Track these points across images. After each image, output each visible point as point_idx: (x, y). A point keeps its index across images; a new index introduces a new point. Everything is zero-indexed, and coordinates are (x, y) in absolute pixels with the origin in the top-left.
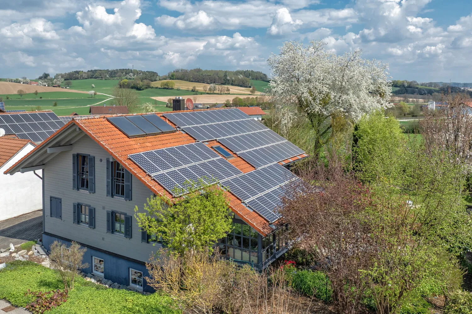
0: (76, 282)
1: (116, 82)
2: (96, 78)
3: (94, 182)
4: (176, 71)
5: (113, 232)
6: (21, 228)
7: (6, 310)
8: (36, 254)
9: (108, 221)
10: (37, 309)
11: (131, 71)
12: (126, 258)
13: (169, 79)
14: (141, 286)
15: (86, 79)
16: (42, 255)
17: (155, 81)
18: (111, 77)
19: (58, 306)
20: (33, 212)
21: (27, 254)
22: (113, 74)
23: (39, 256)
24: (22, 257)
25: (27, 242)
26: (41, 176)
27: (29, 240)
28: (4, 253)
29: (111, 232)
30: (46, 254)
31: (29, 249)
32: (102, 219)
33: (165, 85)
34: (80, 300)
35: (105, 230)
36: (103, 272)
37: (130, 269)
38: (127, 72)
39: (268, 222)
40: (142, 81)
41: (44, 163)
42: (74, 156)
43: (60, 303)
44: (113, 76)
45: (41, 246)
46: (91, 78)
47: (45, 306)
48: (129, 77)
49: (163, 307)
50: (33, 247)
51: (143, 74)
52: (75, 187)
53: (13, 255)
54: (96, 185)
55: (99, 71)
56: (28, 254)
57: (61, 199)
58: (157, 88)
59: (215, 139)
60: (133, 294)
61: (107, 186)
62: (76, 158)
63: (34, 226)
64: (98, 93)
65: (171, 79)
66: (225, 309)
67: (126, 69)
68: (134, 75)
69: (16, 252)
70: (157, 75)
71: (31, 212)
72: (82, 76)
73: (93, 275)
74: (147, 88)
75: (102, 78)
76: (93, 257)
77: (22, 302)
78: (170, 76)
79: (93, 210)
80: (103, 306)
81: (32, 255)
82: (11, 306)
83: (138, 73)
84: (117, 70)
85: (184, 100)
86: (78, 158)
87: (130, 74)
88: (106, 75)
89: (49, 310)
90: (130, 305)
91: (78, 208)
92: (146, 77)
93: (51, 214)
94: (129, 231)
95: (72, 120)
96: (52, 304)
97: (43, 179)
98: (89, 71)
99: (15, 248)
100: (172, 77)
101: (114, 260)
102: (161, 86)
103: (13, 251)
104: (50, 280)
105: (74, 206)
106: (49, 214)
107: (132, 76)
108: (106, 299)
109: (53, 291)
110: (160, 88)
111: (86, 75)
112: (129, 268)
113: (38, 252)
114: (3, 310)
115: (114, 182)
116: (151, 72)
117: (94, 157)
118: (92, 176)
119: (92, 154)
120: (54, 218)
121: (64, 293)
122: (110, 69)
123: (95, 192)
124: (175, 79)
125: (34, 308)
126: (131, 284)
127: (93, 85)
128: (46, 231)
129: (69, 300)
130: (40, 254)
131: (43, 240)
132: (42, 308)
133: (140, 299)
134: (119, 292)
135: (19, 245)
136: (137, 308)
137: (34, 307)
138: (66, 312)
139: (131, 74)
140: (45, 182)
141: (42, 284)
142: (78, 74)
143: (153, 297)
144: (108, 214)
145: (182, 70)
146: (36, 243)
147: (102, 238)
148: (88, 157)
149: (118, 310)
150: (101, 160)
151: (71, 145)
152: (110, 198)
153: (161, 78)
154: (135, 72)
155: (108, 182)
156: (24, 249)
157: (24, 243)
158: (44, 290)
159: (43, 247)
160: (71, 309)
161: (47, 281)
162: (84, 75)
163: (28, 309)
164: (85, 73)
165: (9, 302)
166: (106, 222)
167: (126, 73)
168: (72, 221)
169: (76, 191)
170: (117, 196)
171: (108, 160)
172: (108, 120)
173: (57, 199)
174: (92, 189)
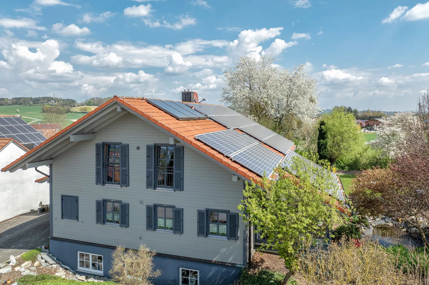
1: (39, 107)
2: (20, 104)
3: (127, 174)
4: (92, 99)
5: (154, 229)
6: (12, 235)
8: (44, 265)
9: (148, 217)
11: (53, 99)
13: (87, 105)
15: (11, 105)
16: (51, 264)
17: (74, 106)
18: (34, 104)
20: (15, 217)
21: (33, 266)
22: (36, 101)
23: (48, 266)
24: (28, 271)
25: (28, 251)
27: (30, 249)
28: (5, 268)
30: (57, 262)
31: (34, 259)
32: (139, 216)
33: (84, 110)
35: (145, 227)
37: (181, 269)
38: (49, 99)
40: (63, 107)
41: (53, 157)
42: (98, 146)
44: (36, 103)
45: (48, 255)
46: (15, 104)
48: (51, 104)
50: (39, 257)
51: (63, 101)
52: (100, 182)
53: (17, 269)
54: (131, 177)
55: (23, 99)
56: (35, 266)
57: (77, 197)
58: (76, 112)
59: (237, 127)
61: (148, 177)
63: (28, 232)
64: (23, 117)
65: (88, 105)
67: (48, 97)
68: (55, 102)
69: (19, 265)
70: (76, 103)
71: (13, 218)
72: (6, 102)
74: (67, 112)
75: (26, 104)
78: (87, 103)
79: (126, 206)
81: (40, 266)
83: (58, 100)
84: (40, 97)
85: (193, 93)
86: (103, 147)
87: (51, 101)
88: (30, 102)
91: (104, 205)
92: (66, 103)
93: (62, 216)
94: (179, 226)
97: (51, 177)
98: (13, 99)
99: (16, 260)
100: (89, 104)
102: (80, 111)
103: (14, 264)
105: (98, 203)
106: (60, 216)
107: (54, 103)
110: (78, 113)
111: (11, 102)
112: (179, 268)
113: (46, 262)
115: (156, 171)
116: (70, 99)
117: (128, 145)
119: (124, 142)
120: (65, 220)
122: (33, 97)
123: (129, 185)
124: (92, 105)
127: (18, 110)
128: (54, 236)
130: (49, 263)
131: (50, 247)
135: (19, 256)
139: (53, 101)
142: (3, 101)
144: (148, 208)
145: (97, 98)
146: (41, 251)
147: (138, 238)
148: (120, 145)
150: (138, 148)
151: (94, 133)
152: (151, 190)
153: (79, 105)
154: (56, 100)
155: (148, 172)
156: (27, 260)
157: (25, 253)
159: (51, 255)
162: (9, 101)
164: (10, 100)
166: (145, 218)
167: (48, 101)
168: (95, 221)
169: (101, 186)
170: (158, 187)
171: (149, 148)
172: (148, 102)
173: (71, 198)
174: (125, 182)
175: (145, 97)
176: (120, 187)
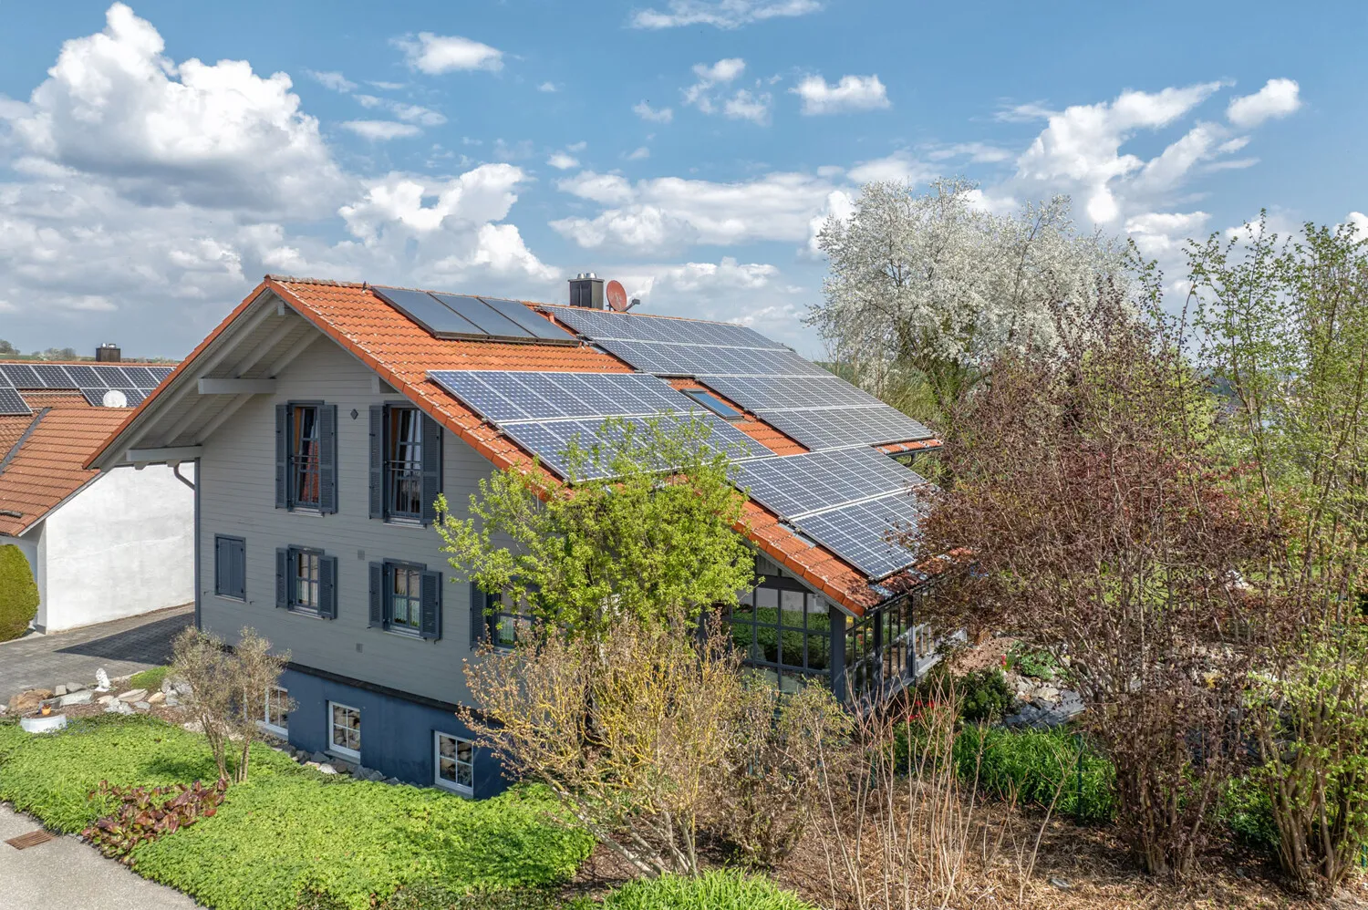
0: (264, 767)
3: (333, 481)
5: (386, 626)
7: (18, 844)
8: (171, 701)
9: (373, 593)
10: (115, 839)
12: (422, 701)
14: (470, 785)
19: (186, 827)
21: (145, 701)
23: (179, 705)
24: (126, 707)
25: (153, 668)
26: (192, 481)
27: (158, 664)
28: (78, 694)
29: (381, 623)
31: (153, 686)
32: (355, 589)
34: (259, 812)
35: (366, 620)
36: (358, 750)
37: (437, 735)
39: (865, 576)
41: (202, 438)
42: (279, 409)
43: (193, 820)
47: (143, 827)
49: (529, 832)
50: (167, 681)
52: (283, 502)
53: (104, 700)
54: (340, 489)
56: (150, 701)
57: (242, 540)
59: (691, 374)
60: (435, 796)
61: (372, 488)
62: (286, 413)
66: (741, 835)
69: (115, 694)
73: (331, 757)
76: (331, 705)
77: (76, 816)
79: (332, 564)
80: (329, 830)
81: (160, 703)
82: (43, 832)
85: (601, 282)
86: (290, 414)
89: (152, 839)
90: (417, 826)
91: (290, 561)
93: (217, 587)
94: (432, 618)
95: (265, 282)
96: (165, 820)
97: (197, 487)
99: (112, 684)
101: (389, 707)
103: (105, 690)
104: (185, 758)
105: (279, 555)
106: (213, 588)
108: (343, 809)
109: (180, 786)
112: (433, 732)
113: (179, 696)
114: (11, 842)
115: (390, 473)
117: (336, 407)
118: (328, 462)
119: (329, 400)
120: (224, 597)
121: (215, 793)
123: (337, 511)
125: (106, 835)
126: (439, 780)
129: (223, 811)
132: (130, 835)
133: (454, 811)
134: (389, 792)
135: (127, 677)
136: (441, 835)
137: (106, 831)
138: (202, 845)
140: (202, 495)
141: (157, 767)
143: (497, 805)
144: (373, 570)
147: (355, 647)
148: (319, 408)
149: (375, 841)
150: (355, 414)
151: (273, 378)
152: (379, 524)
155: (373, 477)
156: (138, 686)
157: (143, 671)
158: (153, 782)
160: (224, 836)
161: (174, 762)
163: (88, 840)
165: (39, 819)
166: (366, 596)
168: (274, 601)
169: (285, 511)
170: (398, 516)
171: (373, 411)
172: (377, 294)
173: (233, 542)
174: (329, 503)
175: (371, 283)
176: (319, 515)
